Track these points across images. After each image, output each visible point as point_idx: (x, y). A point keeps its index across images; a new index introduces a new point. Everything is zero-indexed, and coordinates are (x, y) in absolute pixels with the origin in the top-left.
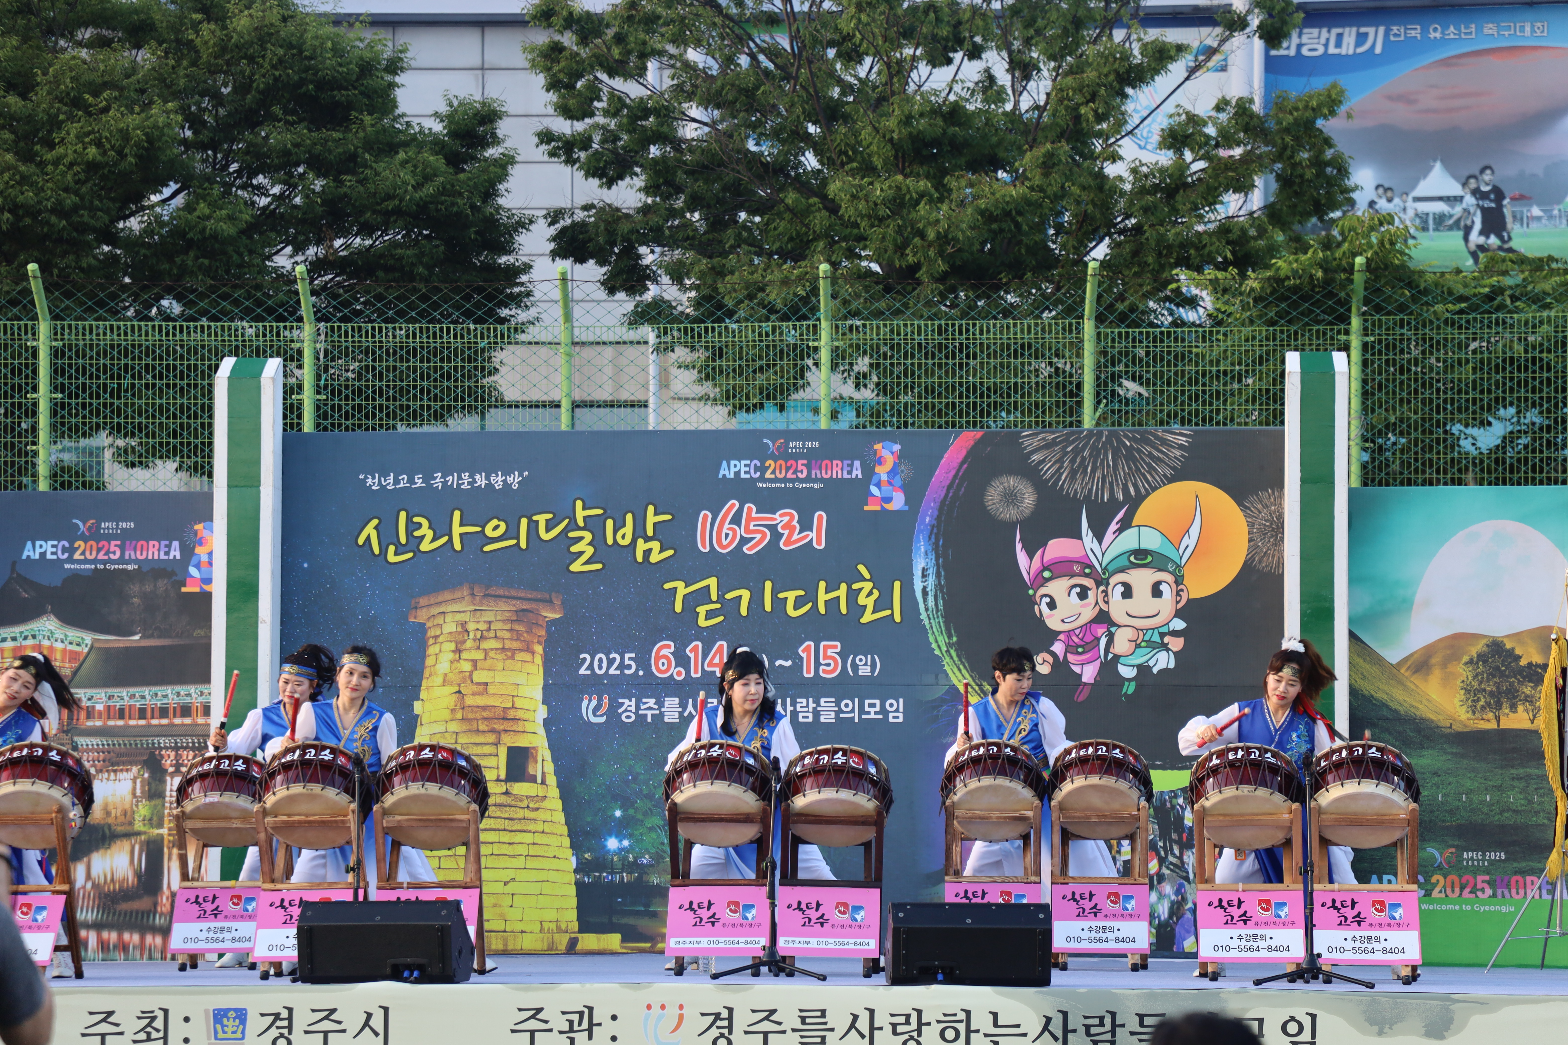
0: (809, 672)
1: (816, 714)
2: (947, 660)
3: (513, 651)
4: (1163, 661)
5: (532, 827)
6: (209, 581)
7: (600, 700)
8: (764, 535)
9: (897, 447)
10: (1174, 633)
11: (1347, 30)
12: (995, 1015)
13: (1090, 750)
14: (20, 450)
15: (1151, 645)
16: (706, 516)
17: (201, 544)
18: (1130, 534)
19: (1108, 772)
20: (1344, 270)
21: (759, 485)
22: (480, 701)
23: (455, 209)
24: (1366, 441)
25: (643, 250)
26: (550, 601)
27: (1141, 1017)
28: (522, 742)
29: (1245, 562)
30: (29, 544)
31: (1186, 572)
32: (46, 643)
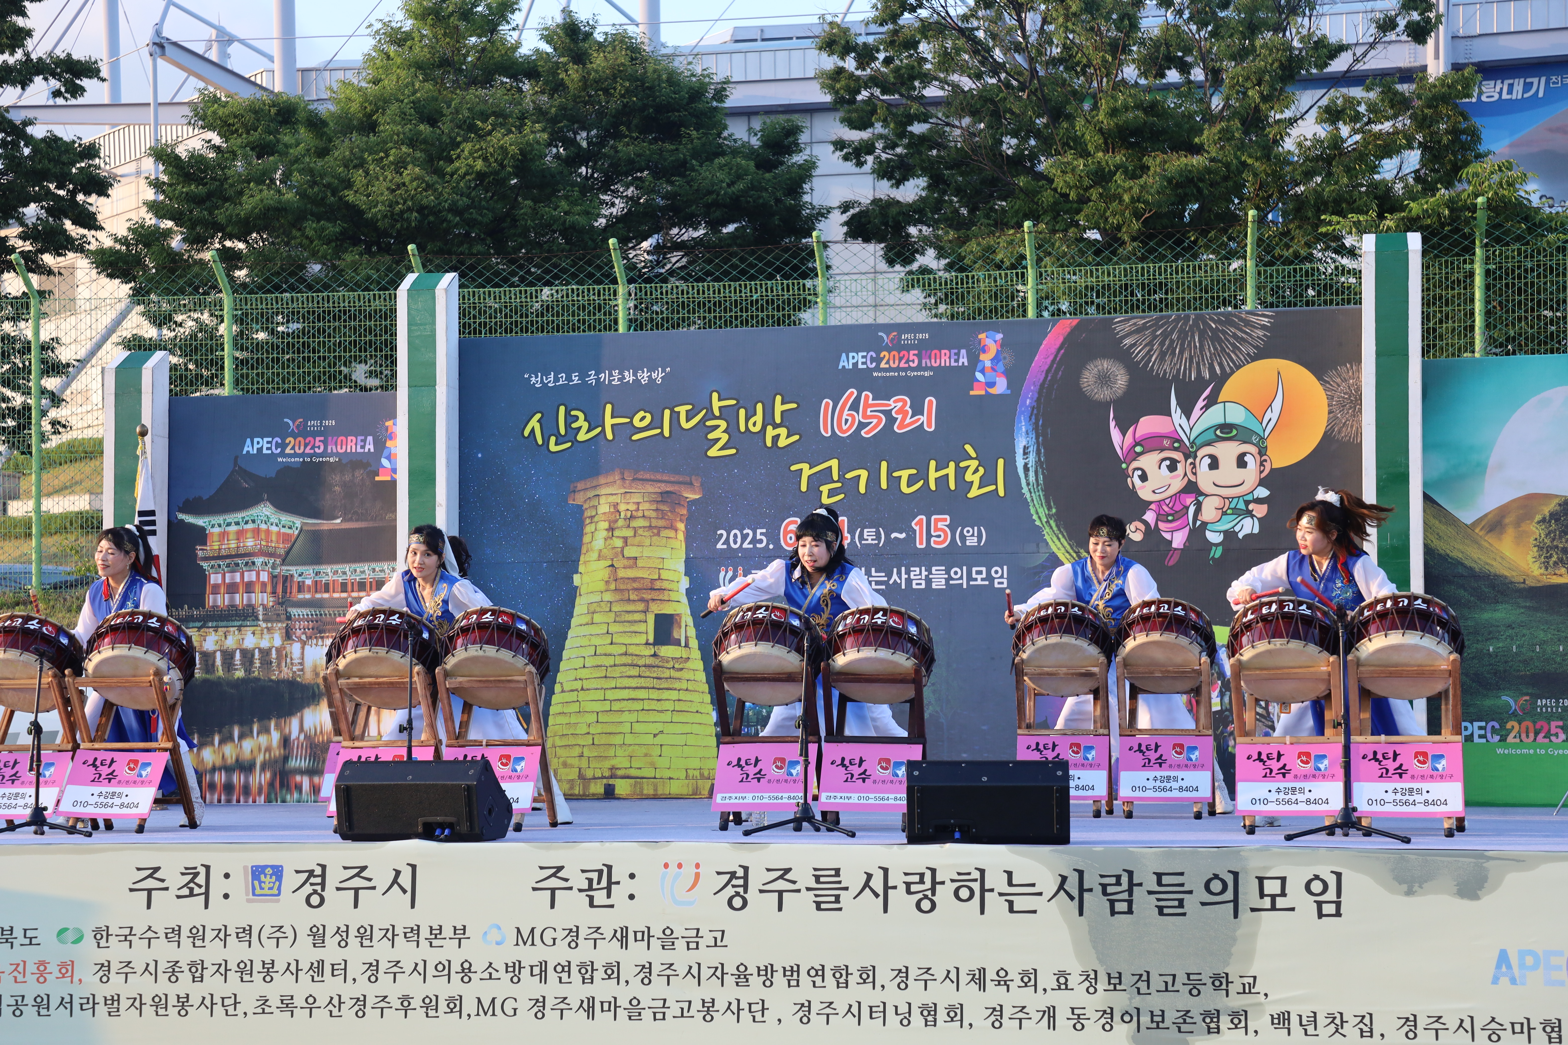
0: (921, 543)
1: (929, 581)
2: (1047, 530)
3: (659, 529)
4: (1248, 527)
5: (677, 685)
7: (735, 571)
8: (880, 420)
9: (999, 336)
10: (1258, 501)
11: (1517, 80)
12: (1010, 874)
13: (1153, 608)
15: (1236, 512)
16: (827, 404)
17: (391, 439)
18: (1217, 409)
19: (1168, 628)
20: (1469, 209)
21: (875, 374)
22: (631, 573)
25: (911, 229)
26: (691, 484)
27: (1159, 876)
28: (668, 609)
29: (1325, 433)
30: (248, 441)
31: (1269, 443)
32: (263, 527)
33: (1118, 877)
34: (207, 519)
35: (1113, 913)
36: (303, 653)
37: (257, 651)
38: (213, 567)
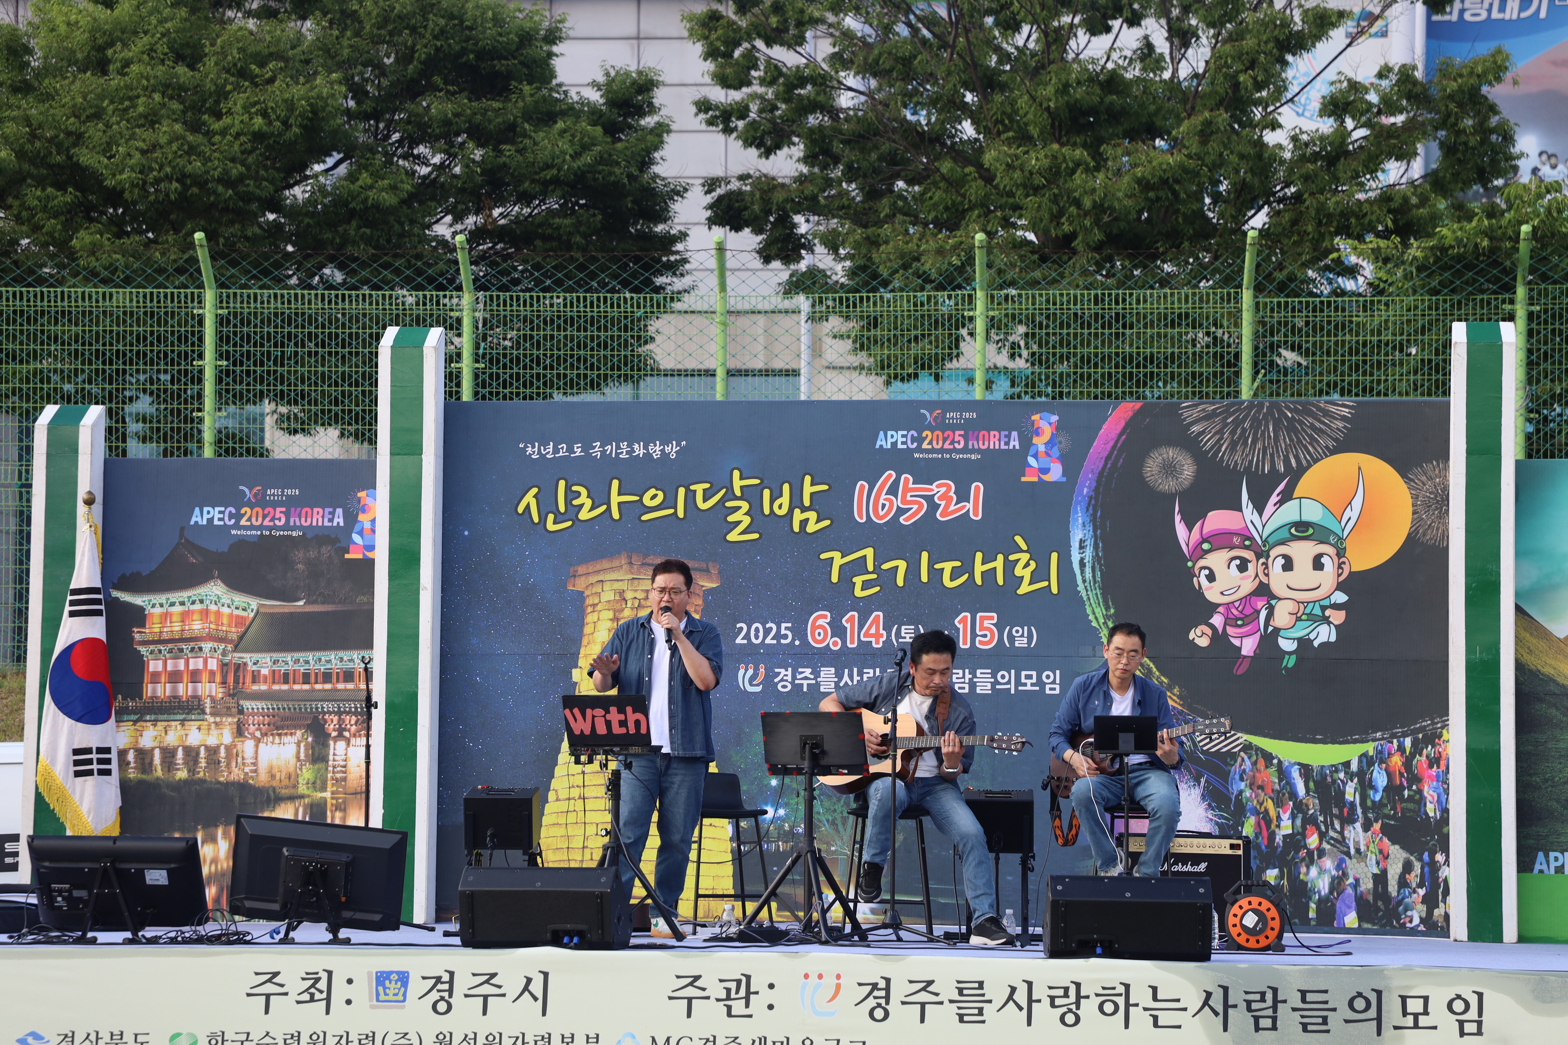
0: (965, 643)
1: (973, 685)
4: (1324, 634)
6: (371, 548)
7: (756, 669)
8: (921, 506)
9: (1055, 418)
10: (1336, 607)
12: (1154, 989)
14: (186, 417)
15: (1312, 618)
16: (862, 486)
17: (364, 512)
18: (1292, 506)
20: (1510, 239)
21: (916, 455)
23: (613, 178)
24: (1531, 411)
25: (799, 219)
26: (707, 571)
27: (1303, 993)
29: (1409, 535)
30: (197, 510)
31: (1348, 544)
32: (213, 608)
33: (1263, 994)
34: (146, 598)
35: (1257, 1029)
36: (256, 752)
37: (202, 749)
38: (152, 652)
